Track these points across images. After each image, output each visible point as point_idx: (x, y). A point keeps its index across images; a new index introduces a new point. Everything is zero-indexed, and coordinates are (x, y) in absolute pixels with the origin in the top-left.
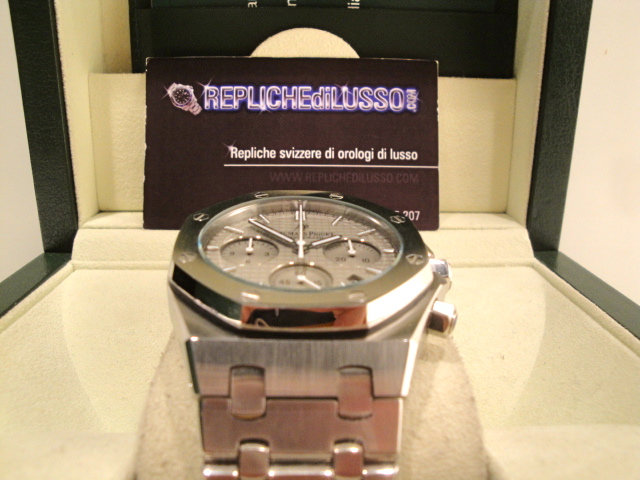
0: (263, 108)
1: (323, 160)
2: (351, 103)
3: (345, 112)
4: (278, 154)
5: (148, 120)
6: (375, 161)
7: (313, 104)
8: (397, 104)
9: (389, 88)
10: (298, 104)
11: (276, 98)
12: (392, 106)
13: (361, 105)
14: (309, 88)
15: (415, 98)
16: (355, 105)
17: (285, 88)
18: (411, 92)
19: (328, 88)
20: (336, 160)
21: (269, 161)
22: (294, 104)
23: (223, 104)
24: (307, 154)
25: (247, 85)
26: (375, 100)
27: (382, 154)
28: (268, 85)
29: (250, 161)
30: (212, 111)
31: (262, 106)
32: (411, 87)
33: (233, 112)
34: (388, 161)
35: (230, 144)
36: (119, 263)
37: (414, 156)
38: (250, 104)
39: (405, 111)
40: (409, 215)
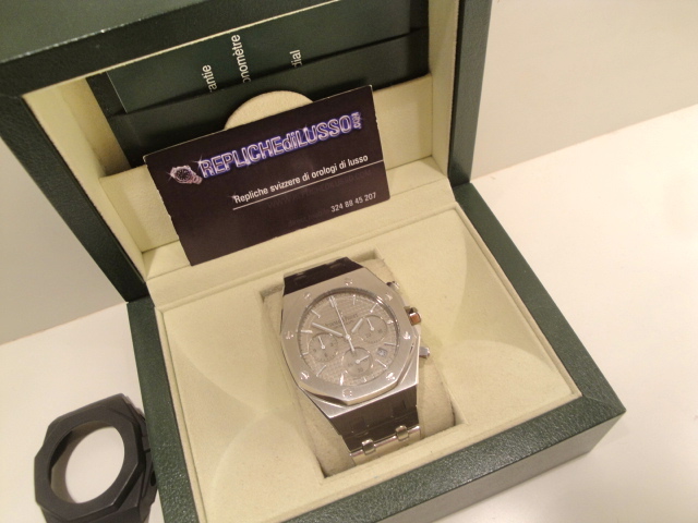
0: (249, 163)
1: (302, 183)
2: (312, 137)
3: (309, 146)
4: (269, 190)
5: (164, 199)
6: (339, 171)
7: (285, 148)
8: (346, 127)
9: (338, 118)
10: (274, 152)
11: (255, 153)
12: (343, 130)
13: (320, 136)
14: (279, 138)
15: (359, 119)
16: (315, 138)
17: (260, 143)
18: (355, 115)
19: (292, 133)
20: (311, 180)
21: (265, 196)
22: (270, 153)
23: (217, 170)
24: (290, 183)
25: (230, 151)
26: (329, 130)
27: (343, 165)
28: (246, 147)
29: (251, 201)
30: (210, 178)
31: (247, 162)
32: (354, 112)
33: (226, 173)
34: (348, 168)
35: (232, 194)
36: (190, 297)
37: (366, 158)
38: (238, 163)
39: (353, 130)
40: (368, 197)
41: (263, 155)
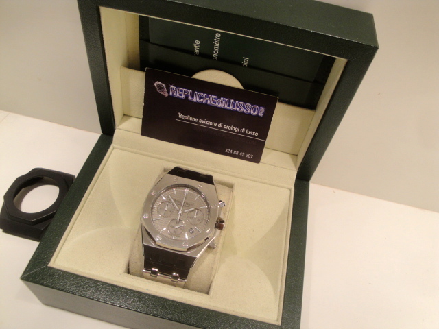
0: (195, 101)
1: (217, 127)
2: (234, 107)
3: (230, 110)
4: (198, 121)
5: (145, 94)
6: (239, 132)
7: (217, 104)
8: (254, 112)
9: (252, 105)
10: (210, 102)
11: (201, 98)
12: (252, 112)
13: (238, 109)
14: (216, 97)
15: (263, 111)
16: (235, 108)
17: (206, 94)
18: (262, 108)
19: (225, 99)
20: (222, 129)
21: (195, 122)
22: (208, 102)
23: (178, 95)
24: (211, 123)
25: (189, 90)
26: (244, 108)
27: (243, 131)
28: (198, 92)
29: (187, 120)
30: (172, 97)
32: (262, 106)
33: (182, 99)
34: (245, 134)
35: (179, 112)
36: (131, 149)
37: (257, 134)
38: (189, 98)
39: (257, 115)
40: (248, 155)
41: (204, 101)
